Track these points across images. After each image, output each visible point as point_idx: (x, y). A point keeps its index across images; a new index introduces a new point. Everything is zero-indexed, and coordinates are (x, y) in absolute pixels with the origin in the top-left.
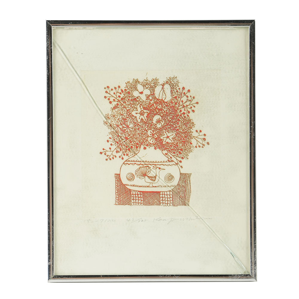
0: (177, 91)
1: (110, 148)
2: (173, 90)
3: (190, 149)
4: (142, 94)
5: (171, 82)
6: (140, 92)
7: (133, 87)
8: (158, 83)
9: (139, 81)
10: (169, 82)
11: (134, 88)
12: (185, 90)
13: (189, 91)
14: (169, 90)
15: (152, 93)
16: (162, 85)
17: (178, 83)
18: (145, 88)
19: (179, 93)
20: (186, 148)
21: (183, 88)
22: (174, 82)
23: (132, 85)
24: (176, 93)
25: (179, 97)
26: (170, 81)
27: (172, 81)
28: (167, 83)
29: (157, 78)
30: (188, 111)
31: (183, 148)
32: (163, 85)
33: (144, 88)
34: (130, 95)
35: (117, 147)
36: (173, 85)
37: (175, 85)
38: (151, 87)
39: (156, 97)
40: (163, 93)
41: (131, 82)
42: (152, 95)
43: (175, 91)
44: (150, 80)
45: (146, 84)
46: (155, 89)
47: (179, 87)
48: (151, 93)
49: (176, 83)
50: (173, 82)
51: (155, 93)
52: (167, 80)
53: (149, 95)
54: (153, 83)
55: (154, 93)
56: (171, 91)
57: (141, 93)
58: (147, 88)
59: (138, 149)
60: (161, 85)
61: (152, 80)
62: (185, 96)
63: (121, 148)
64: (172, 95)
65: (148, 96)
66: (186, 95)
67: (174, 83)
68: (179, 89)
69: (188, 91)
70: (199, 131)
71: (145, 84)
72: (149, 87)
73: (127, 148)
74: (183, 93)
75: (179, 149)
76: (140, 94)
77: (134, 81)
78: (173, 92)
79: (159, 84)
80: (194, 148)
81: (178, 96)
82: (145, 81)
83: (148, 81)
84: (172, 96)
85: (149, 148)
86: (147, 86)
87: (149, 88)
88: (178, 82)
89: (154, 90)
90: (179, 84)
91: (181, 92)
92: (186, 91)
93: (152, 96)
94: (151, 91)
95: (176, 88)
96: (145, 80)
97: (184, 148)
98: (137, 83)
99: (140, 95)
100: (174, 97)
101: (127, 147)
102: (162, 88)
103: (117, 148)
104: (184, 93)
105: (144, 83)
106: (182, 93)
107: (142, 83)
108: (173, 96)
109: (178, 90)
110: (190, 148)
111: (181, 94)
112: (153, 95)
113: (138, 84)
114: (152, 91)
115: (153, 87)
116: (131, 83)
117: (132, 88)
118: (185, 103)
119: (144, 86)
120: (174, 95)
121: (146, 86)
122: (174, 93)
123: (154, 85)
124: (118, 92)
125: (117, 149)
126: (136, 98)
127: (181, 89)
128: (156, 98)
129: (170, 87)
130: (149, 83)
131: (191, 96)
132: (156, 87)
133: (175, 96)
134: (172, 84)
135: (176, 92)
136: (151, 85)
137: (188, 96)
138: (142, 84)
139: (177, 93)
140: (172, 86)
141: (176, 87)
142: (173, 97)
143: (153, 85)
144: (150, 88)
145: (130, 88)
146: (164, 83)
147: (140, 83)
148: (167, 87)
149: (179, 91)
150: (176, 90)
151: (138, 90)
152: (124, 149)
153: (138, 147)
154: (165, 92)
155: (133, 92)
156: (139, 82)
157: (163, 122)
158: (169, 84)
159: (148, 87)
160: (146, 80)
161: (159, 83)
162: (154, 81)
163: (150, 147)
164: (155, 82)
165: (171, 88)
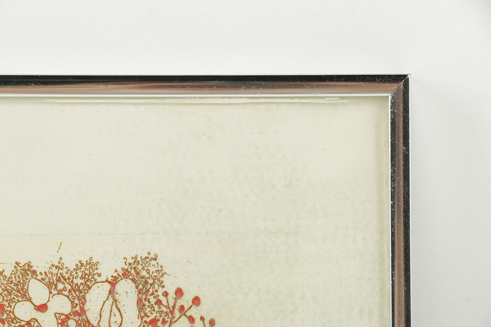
0: (159, 302)
2: (144, 297)
4: (43, 311)
5: (138, 273)
6: (38, 304)
7: (15, 288)
8: (96, 277)
9: (34, 268)
10: (133, 272)
11: (18, 291)
12: (183, 297)
13: (196, 301)
14: (134, 297)
15: (78, 309)
16: (109, 282)
17: (162, 276)
18: (54, 292)
19: (165, 309)
21: (179, 292)
22: (148, 271)
23: (12, 282)
24: (156, 307)
25: (164, 322)
26: (135, 268)
27: (143, 268)
28: (126, 274)
29: (94, 261)
32: (113, 282)
33: (51, 292)
34: (5, 316)
36: (146, 282)
37: (150, 281)
38: (75, 289)
39: (88, 321)
40: (114, 308)
41: (7, 273)
42: (76, 313)
43: (153, 300)
44: (72, 267)
45: (59, 280)
46: (88, 296)
47: (164, 290)
48: (73, 307)
49: (155, 274)
50: (144, 273)
51: (86, 308)
52: (126, 267)
53: (66, 316)
54: (80, 274)
55: (82, 309)
56: (140, 301)
57: (42, 308)
58: (60, 292)
60: (107, 281)
61: (77, 265)
62: (184, 318)
64: (142, 314)
65: (63, 317)
66: (188, 314)
67: (147, 276)
68: (166, 294)
69: (193, 303)
71: (55, 278)
72: (69, 287)
74: (177, 307)
76: (38, 313)
77: (18, 268)
78: (147, 303)
79: (99, 279)
81: (161, 316)
82: (54, 268)
83: (65, 270)
84: (142, 318)
86: (60, 286)
87: (66, 293)
88: (161, 272)
89: (83, 300)
90: (165, 279)
91: (171, 304)
92: (186, 301)
93: (77, 318)
94: (72, 302)
95: (157, 291)
96: (53, 265)
98: (29, 277)
99: (38, 315)
100: (148, 320)
102: (110, 292)
104: (182, 307)
105: (50, 276)
106: (174, 307)
107: (43, 276)
108: (146, 319)
109: (162, 298)
111: (172, 312)
112: (79, 315)
113: (33, 280)
114: (76, 301)
115: (81, 288)
116: (8, 275)
117: (10, 294)
119: (50, 285)
120: (149, 314)
121: (56, 286)
122: (148, 309)
123: (83, 281)
126: (23, 323)
127: (172, 295)
128: (90, 323)
129: (137, 287)
130: (67, 276)
131: (202, 319)
132: (90, 288)
133: (152, 317)
134: (143, 277)
135: (156, 303)
136: (72, 282)
137: (194, 316)
138: (43, 279)
139: (160, 308)
140: (141, 287)
141: (156, 287)
142: (146, 322)
143: (79, 281)
144: (70, 291)
145: (6, 293)
146: (115, 274)
147: (39, 277)
148: (126, 288)
149: (164, 302)
150: (155, 297)
151: (30, 300)
154: (119, 306)
155: (13, 305)
156: (34, 272)
158: (133, 280)
159: (65, 289)
160: (57, 267)
161: (99, 275)
162: (83, 269)
164: (87, 272)
165: (139, 292)
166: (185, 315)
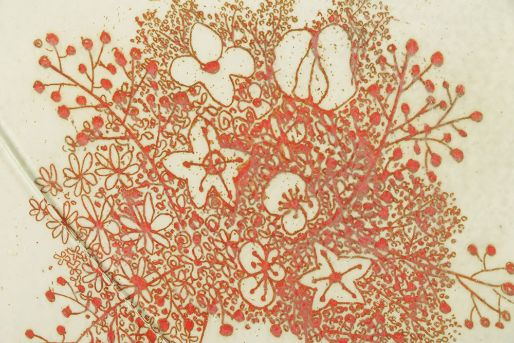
0: (382, 60)
1: (61, 330)
2: (360, 52)
3: (439, 332)
4: (213, 72)
5: (351, 17)
6: (205, 61)
7: (172, 36)
8: (290, 22)
9: (199, 9)
10: (344, 15)
11: (177, 42)
12: (418, 53)
13: (437, 58)
14: (345, 52)
15: (263, 69)
16: (310, 31)
17: (387, 22)
18: (229, 44)
19: (389, 70)
20: (422, 329)
21: (412, 46)
22: (366, 14)
23: (167, 28)
24: (378, 68)
25: (389, 89)
26: (347, 10)
27: (359, 10)
28: (334, 18)
30: (433, 155)
31: (408, 328)
32: (315, 31)
33: (224, 44)
34: (158, 78)
35: (94, 323)
36: (364, 31)
37: (370, 29)
38: (259, 39)
39: (279, 88)
40: (316, 68)
41: (161, 15)
42: (261, 76)
43: (373, 58)
44: (255, 8)
45: (235, 27)
46: (278, 51)
47: (390, 42)
48: (257, 66)
49: (377, 19)
50: (360, 17)
51: (275, 67)
52: (334, 8)
53: (247, 79)
54: (266, 18)
55: (270, 70)
56: (354, 57)
57: (212, 67)
58: (237, 45)
59: (194, 333)
60: (306, 28)
61: (262, 5)
62: (418, 84)
63: (114, 328)
64: (358, 78)
65: (242, 81)
66: (425, 77)
67: (365, 21)
68: (392, 49)
69: (432, 61)
70: (482, 251)
71: (230, 23)
72: (250, 37)
73: (143, 331)
74: (409, 67)
75: (388, 335)
76: (206, 74)
77: (177, 8)
78: (364, 62)
79: (294, 26)
80: (459, 330)
81: (384, 80)
82: (229, 9)
83: (245, 12)
84: (357, 83)
85: (247, 327)
86: (238, 35)
87: (247, 46)
88: (386, 16)
89: (271, 56)
90: (392, 27)
91: (400, 64)
92: (422, 58)
93: (262, 82)
94: (255, 59)
95: (379, 44)
96: (227, 5)
97: (412, 331)
98: (192, 22)
99: (206, 78)
100: (366, 86)
101: (141, 325)
102: (310, 45)
103: (93, 330)
104: (416, 69)
105: (223, 20)
106: (404, 68)
107: (213, 20)
108: (363, 84)
109: (386, 54)
110: (442, 332)
111: (401, 75)
112: (265, 77)
113: (198, 26)
114: (261, 58)
115: (269, 38)
116: (162, 18)
117: (165, 46)
118: (418, 115)
119: (223, 34)
120: (367, 77)
121: (232, 34)
122: (366, 71)
123: (270, 28)
124: (102, 64)
125: (95, 335)
126: (184, 89)
127: (401, 50)
128: (280, 91)
129: (350, 38)
130: (247, 21)
131: (446, 85)
132: (281, 38)
133: (372, 82)
134: (358, 24)
135: (378, 62)
136: (255, 29)
137: (434, 82)
138: (213, 25)
139: (383, 69)
140: (355, 37)
141: (379, 38)
142: (362, 89)
143: (265, 28)
144: (252, 43)
145: (159, 44)
146: (319, 19)
147: (208, 22)
148: (333, 38)
149: (390, 60)
150: (376, 53)
151: (193, 55)
152: (126, 331)
153: (196, 326)
154: (323, 66)
155: (170, 62)
156: (200, 14)
157: (311, 205)
158: (345, 28)
159: (244, 40)
160: (233, 7)
161: (295, 20)
162: (271, 10)
163: (250, 323)
164: (278, 15)
165: (354, 45)
166: (421, 80)
